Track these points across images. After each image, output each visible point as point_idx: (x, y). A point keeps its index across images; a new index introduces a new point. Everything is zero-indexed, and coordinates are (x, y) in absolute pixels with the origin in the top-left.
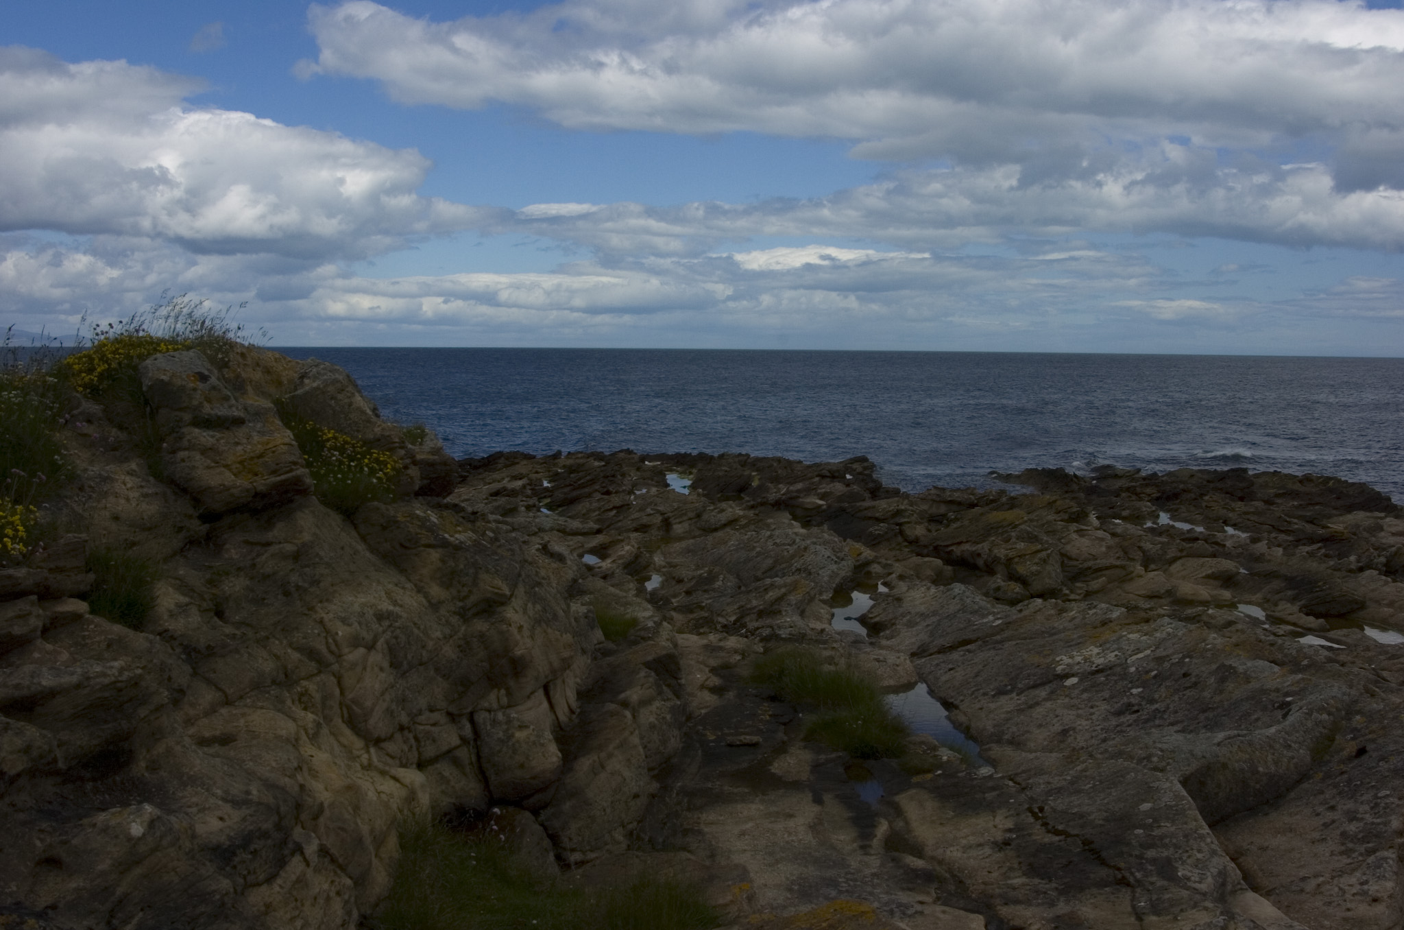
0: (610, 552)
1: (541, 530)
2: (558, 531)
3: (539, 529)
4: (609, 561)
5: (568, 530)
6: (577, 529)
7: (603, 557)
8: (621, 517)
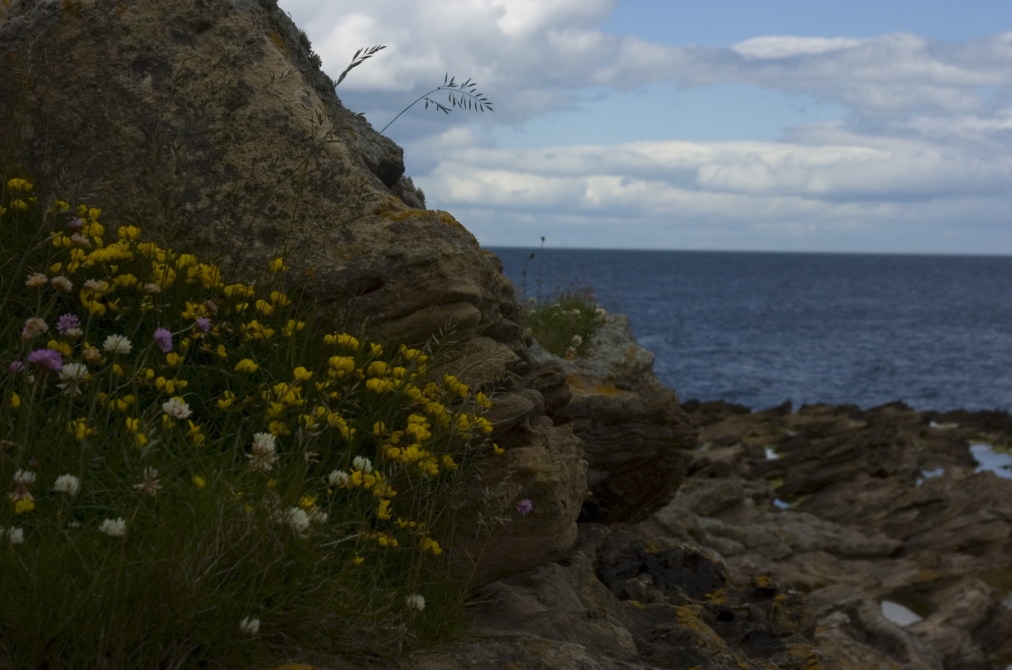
0: (935, 599)
1: (797, 548)
2: (827, 550)
3: (793, 547)
4: (937, 620)
5: (843, 548)
6: (860, 546)
7: (923, 609)
8: (929, 524)
